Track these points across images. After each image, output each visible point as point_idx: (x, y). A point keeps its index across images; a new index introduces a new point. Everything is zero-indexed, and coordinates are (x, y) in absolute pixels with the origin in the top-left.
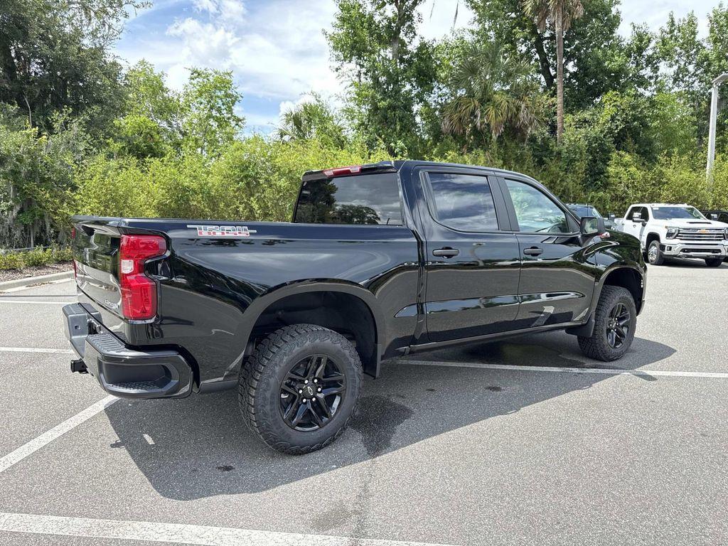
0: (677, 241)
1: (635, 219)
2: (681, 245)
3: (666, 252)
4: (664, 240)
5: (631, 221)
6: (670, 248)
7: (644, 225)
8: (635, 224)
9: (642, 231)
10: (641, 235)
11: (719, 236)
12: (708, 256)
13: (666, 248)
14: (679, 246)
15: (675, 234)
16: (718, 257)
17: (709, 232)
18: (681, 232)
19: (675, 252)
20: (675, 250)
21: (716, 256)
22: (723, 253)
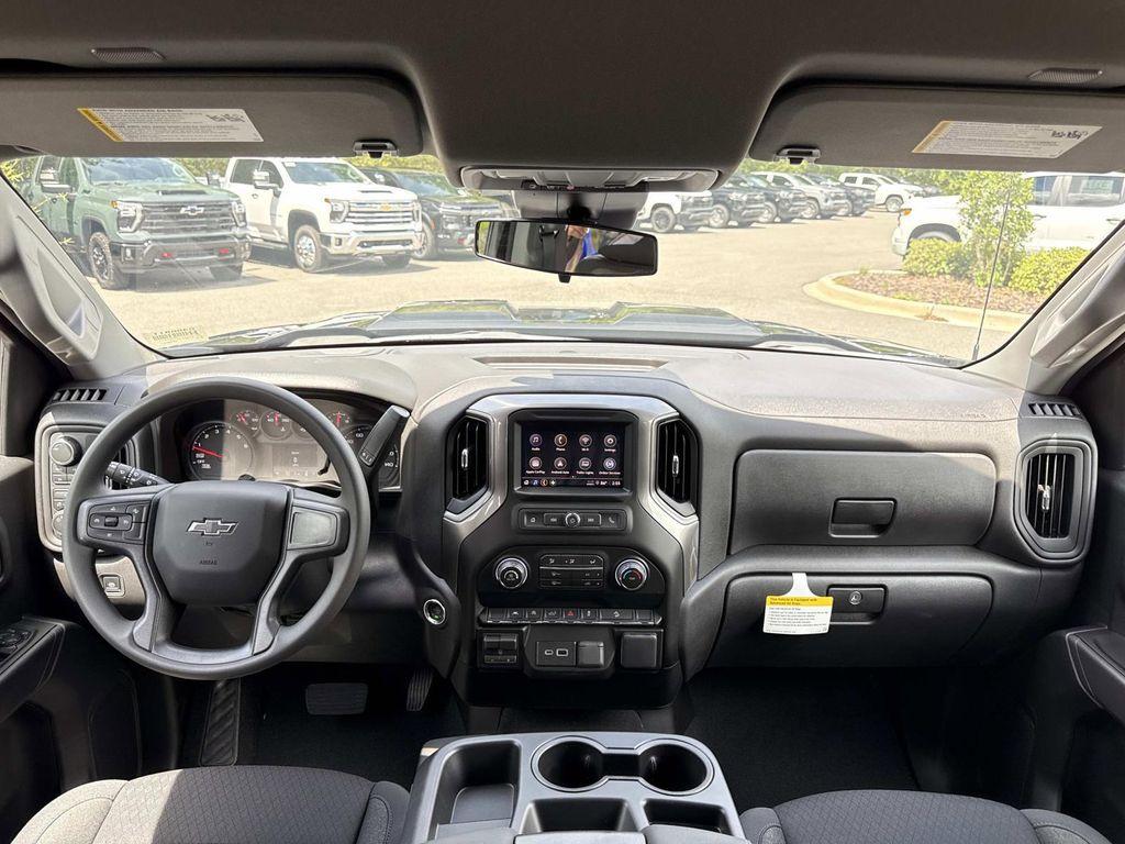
0: (348, 227)
1: (258, 184)
2: (357, 235)
3: (333, 249)
4: (326, 226)
5: (252, 186)
6: (340, 242)
7: (277, 195)
8: (259, 192)
9: (273, 207)
10: (273, 215)
11: (406, 214)
12: (397, 252)
13: (333, 241)
14: (354, 236)
15: (344, 214)
16: (409, 254)
17: (396, 207)
18: (352, 209)
19: (350, 247)
20: (349, 243)
21: (407, 251)
22: (417, 245)
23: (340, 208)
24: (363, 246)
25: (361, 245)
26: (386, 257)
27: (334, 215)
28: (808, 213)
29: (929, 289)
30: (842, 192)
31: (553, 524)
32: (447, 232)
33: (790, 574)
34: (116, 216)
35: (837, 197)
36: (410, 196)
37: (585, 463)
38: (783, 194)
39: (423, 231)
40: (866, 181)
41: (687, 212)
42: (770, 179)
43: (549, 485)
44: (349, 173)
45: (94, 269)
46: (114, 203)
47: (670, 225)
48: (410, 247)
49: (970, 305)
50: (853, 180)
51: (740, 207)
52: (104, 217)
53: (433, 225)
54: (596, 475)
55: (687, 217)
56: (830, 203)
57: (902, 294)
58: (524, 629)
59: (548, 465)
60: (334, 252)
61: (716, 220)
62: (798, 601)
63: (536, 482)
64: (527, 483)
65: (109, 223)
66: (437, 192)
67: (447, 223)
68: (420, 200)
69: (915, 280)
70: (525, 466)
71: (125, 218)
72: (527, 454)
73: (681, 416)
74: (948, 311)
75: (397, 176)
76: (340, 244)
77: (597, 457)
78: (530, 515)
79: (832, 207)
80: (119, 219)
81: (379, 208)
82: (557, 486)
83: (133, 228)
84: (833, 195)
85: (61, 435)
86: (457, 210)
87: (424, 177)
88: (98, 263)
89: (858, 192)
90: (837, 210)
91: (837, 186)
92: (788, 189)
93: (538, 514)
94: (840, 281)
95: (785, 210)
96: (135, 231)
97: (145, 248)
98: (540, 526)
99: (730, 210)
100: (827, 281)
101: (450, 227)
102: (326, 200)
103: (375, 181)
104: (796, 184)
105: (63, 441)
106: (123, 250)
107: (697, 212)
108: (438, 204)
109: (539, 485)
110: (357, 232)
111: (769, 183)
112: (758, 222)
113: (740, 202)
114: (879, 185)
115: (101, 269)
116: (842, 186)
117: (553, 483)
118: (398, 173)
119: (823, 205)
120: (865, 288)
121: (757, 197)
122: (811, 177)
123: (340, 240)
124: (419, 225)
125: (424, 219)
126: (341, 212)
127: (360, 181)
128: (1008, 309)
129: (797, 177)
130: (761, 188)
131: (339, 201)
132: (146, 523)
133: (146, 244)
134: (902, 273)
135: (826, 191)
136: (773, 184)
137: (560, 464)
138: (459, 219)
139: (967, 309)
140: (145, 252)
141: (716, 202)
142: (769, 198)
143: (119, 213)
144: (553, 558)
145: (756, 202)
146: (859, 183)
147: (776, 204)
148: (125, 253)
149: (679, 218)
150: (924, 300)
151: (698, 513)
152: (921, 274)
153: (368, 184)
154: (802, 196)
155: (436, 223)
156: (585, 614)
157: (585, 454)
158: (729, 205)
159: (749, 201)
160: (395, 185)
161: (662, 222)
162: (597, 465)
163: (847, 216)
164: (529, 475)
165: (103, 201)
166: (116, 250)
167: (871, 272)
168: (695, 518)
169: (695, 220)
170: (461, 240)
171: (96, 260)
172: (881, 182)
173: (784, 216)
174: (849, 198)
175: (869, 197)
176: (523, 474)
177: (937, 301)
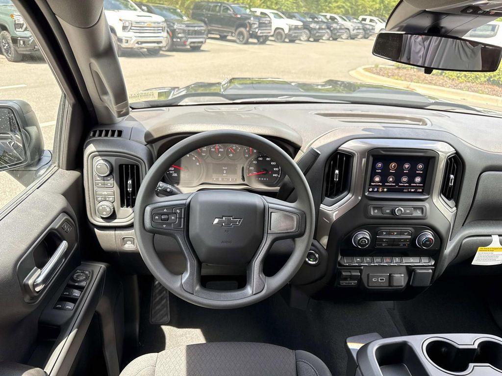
0: (131, 34)
3: (124, 45)
4: (120, 33)
11: (159, 29)
12: (155, 47)
13: (124, 41)
14: (134, 39)
15: (129, 28)
16: (160, 48)
17: (153, 25)
18: (133, 25)
19: (132, 44)
20: (132, 42)
21: (160, 47)
22: (164, 44)
23: (127, 24)
24: (138, 44)
25: (138, 43)
26: (149, 50)
27: (124, 28)
28: (344, 36)
29: (408, 76)
30: (360, 25)
31: (387, 214)
32: (178, 38)
33: (490, 236)
34: (14, 22)
35: (359, 29)
36: (161, 19)
37: (405, 179)
38: (335, 25)
39: (167, 37)
40: (371, 21)
41: (291, 32)
42: (328, 17)
43: (383, 191)
44: (129, 5)
45: (3, 50)
46: (12, 16)
47: (283, 39)
48: (161, 45)
49: (426, 83)
50: (364, 20)
51: (315, 32)
52: (7, 23)
53: (171, 34)
54: (410, 186)
55: (291, 35)
56: (355, 31)
57: (396, 77)
58: (362, 268)
59: (384, 180)
60: (124, 47)
61: (304, 37)
62: (493, 249)
63: (376, 190)
64: (371, 190)
65: (10, 27)
66: (172, 18)
67: (178, 34)
68: (166, 21)
69: (401, 71)
70: (372, 180)
71: (18, 24)
72: (374, 174)
73: (457, 153)
74: (417, 86)
75: (153, 8)
76: (127, 42)
77: (412, 176)
78: (375, 208)
79: (356, 34)
80: (15, 24)
81: (146, 25)
82: (387, 191)
83: (23, 30)
84: (357, 27)
85: (100, 158)
86: (183, 27)
87: (164, 8)
88: (6, 47)
89: (368, 27)
90: (357, 35)
91: (358, 23)
92: (337, 23)
93: (379, 208)
94: (366, 70)
95: (335, 34)
96: (24, 31)
97: (30, 40)
98: (380, 214)
99: (310, 32)
100: (360, 69)
101: (180, 35)
102: (120, 20)
103: (143, 10)
104: (340, 21)
105: (102, 162)
106: (18, 41)
107: (295, 33)
108: (174, 24)
109: (378, 191)
110: (136, 37)
111: (328, 20)
112: (323, 39)
113: (315, 29)
114: (376, 23)
115: (7, 51)
116: (360, 23)
117: (385, 190)
118: (153, 6)
119: (352, 32)
120: (378, 74)
121: (323, 27)
122: (347, 17)
123: (127, 40)
124: (165, 34)
125: (167, 32)
126: (128, 27)
127: (135, 10)
128: (443, 86)
129: (340, 17)
130: (324, 22)
131: (127, 21)
132: (184, 218)
133: (30, 38)
134: (393, 67)
135: (354, 25)
136: (330, 20)
137: (391, 180)
138: (184, 31)
139: (425, 85)
140: (30, 43)
141: (305, 28)
142: (329, 28)
143: (15, 21)
144: (385, 232)
145: (323, 29)
146: (367, 22)
147: (331, 30)
148: (20, 43)
149: (287, 36)
150: (405, 80)
151: (457, 206)
152: (403, 68)
153: (139, 12)
154: (343, 27)
155: (173, 33)
156: (395, 260)
157: (406, 174)
158: (310, 30)
159: (320, 29)
160: (151, 13)
161: (279, 37)
162: (411, 180)
163: (362, 38)
164: (373, 185)
165: (6, 14)
166: (15, 40)
167: (380, 66)
168: (455, 208)
169: (295, 37)
170: (185, 42)
171: (4, 46)
172: (377, 21)
173: (335, 37)
174: (364, 29)
175: (373, 29)
176: (370, 185)
177: (412, 81)
